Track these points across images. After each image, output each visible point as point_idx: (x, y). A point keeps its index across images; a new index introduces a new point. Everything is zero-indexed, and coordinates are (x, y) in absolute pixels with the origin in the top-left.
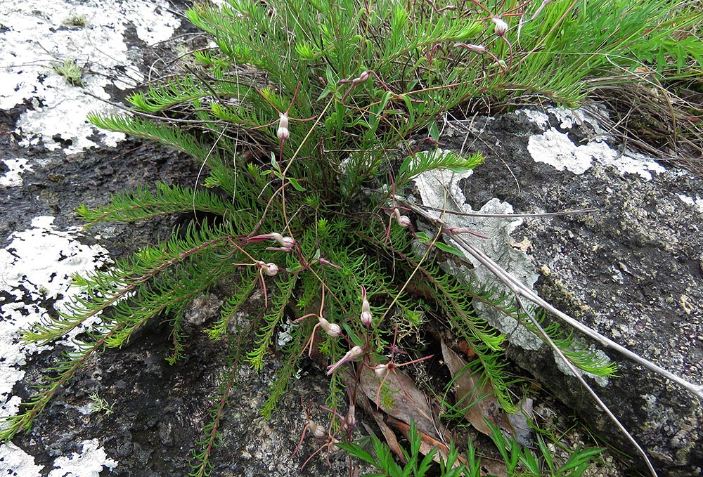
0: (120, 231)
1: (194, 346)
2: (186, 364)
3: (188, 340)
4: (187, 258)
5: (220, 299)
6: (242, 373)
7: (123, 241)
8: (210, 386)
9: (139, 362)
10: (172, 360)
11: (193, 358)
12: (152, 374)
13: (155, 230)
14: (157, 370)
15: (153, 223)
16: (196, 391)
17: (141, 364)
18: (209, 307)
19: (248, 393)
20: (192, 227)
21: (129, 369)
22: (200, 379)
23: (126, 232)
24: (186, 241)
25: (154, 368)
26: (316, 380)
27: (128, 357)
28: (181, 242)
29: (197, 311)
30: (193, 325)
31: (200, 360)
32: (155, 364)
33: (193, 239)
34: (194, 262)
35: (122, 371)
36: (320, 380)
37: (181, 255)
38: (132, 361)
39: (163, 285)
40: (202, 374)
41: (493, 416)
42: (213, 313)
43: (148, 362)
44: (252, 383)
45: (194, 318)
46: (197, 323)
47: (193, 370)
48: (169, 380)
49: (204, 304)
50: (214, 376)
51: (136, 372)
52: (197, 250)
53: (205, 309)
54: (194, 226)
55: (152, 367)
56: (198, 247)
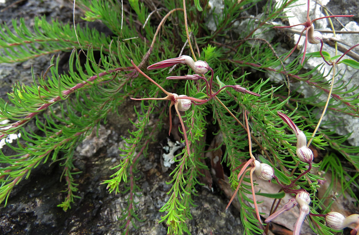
0: (8, 72)
1: (88, 182)
2: (82, 203)
3: (81, 176)
4: (72, 95)
5: (107, 128)
6: (137, 200)
7: (11, 81)
8: (109, 223)
9: (28, 214)
10: (65, 205)
11: (88, 196)
12: (45, 225)
13: (41, 70)
14: (50, 220)
15: (40, 64)
16: (95, 232)
17: (31, 216)
18: (99, 138)
19: (146, 223)
20: (75, 58)
21: (17, 223)
22: (97, 217)
23: (13, 74)
24: (69, 76)
25: (46, 218)
26: (203, 197)
27: (15, 210)
28: (65, 77)
29: (88, 142)
30: (85, 158)
31: (95, 196)
32: (47, 213)
33: (78, 73)
34: (80, 97)
35: (9, 227)
36: (206, 196)
37: (64, 91)
38: (20, 213)
39: (47, 125)
40: (99, 211)
41: (348, 209)
42: (102, 143)
43: (38, 212)
44: (148, 211)
45: (86, 150)
46: (89, 155)
47: (89, 208)
48: (63, 225)
49: (94, 136)
50: (111, 211)
51: (25, 226)
52: (83, 85)
53: (95, 140)
54: (77, 56)
55: (43, 217)
56: (84, 82)
